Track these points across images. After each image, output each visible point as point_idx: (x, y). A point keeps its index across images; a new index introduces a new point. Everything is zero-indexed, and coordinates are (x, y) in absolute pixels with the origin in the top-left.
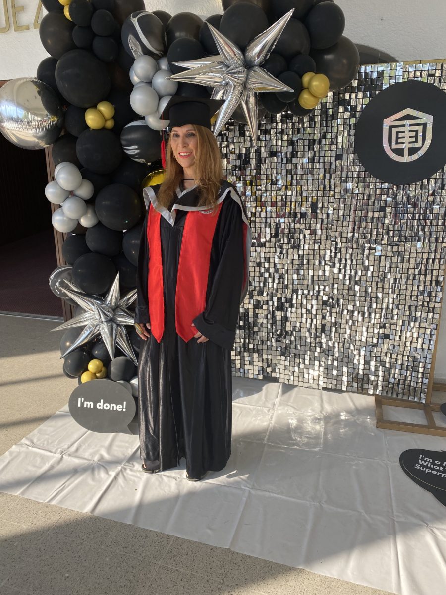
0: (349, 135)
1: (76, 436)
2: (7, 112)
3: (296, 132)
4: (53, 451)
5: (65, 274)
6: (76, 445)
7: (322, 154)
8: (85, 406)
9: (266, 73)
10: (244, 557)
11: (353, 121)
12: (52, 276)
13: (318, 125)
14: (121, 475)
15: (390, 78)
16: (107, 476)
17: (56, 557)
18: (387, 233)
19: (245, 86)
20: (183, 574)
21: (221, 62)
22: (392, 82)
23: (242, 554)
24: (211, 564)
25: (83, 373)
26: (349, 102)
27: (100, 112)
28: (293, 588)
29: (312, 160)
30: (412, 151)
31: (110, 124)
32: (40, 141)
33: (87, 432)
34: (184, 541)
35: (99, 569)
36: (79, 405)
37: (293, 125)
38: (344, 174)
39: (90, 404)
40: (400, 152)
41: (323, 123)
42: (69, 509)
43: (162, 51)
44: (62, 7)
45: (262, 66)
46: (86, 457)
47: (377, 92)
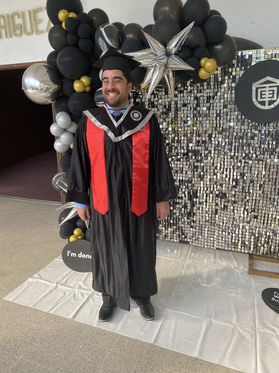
0: (231, 93)
1: (66, 274)
2: (29, 84)
3: (199, 91)
4: (52, 282)
5: (61, 177)
6: (65, 279)
7: (215, 105)
8: (71, 256)
9: (179, 59)
10: (161, 349)
11: (234, 85)
12: (54, 178)
13: (212, 87)
14: (91, 298)
15: (257, 58)
16: (83, 298)
17: (51, 344)
18: (255, 153)
19: (166, 66)
20: (125, 357)
21: (152, 53)
22: (258, 61)
23: (161, 347)
24: (142, 352)
25: (71, 236)
26: (231, 74)
27: (82, 82)
28: (190, 369)
29: (209, 109)
30: (271, 103)
31: (88, 89)
32: (48, 100)
33: (72, 271)
34: (127, 338)
35: (76, 352)
36: (68, 255)
37: (197, 87)
38: (229, 117)
39: (74, 255)
40: (263, 103)
41: (215, 86)
42: (60, 316)
43: (118, 46)
44: (61, 23)
45: (176, 54)
46: (71, 286)
47: (249, 67)
